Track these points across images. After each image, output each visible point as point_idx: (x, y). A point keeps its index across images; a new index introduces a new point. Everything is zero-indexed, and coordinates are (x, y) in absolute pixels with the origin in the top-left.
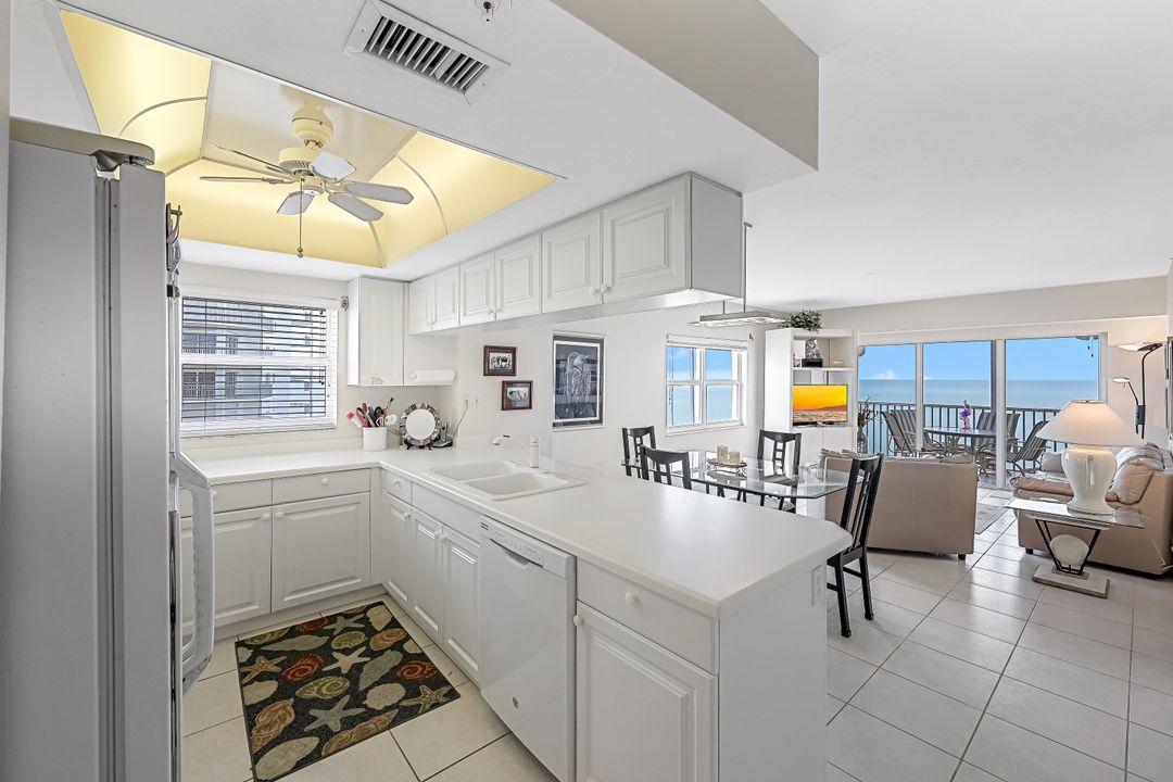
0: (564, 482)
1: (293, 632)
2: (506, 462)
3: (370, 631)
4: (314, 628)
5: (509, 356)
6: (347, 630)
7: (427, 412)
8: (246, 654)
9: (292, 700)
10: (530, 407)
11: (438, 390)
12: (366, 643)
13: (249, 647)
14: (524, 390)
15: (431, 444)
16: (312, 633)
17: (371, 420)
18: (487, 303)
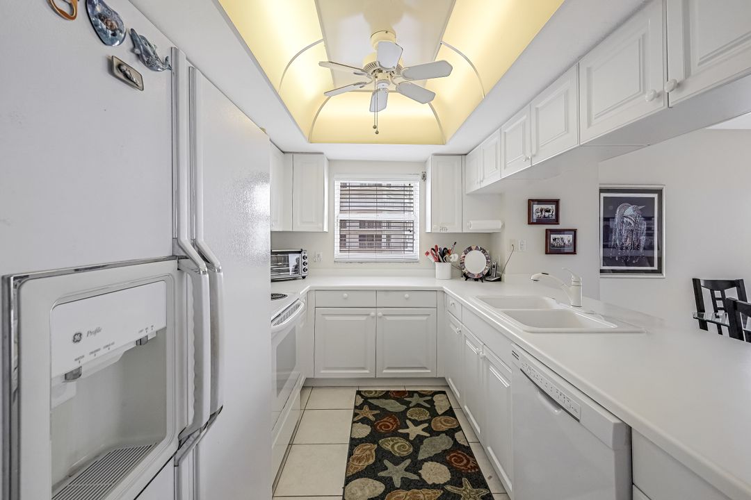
0: (613, 326)
1: (387, 395)
2: (547, 299)
3: (434, 414)
4: (400, 396)
5: (552, 207)
6: (418, 405)
7: (480, 253)
8: (360, 401)
9: (376, 446)
10: (574, 253)
11: (490, 236)
12: (429, 421)
13: (362, 396)
14: (568, 238)
15: (484, 277)
16: (397, 400)
17: (440, 257)
18: (524, 152)
